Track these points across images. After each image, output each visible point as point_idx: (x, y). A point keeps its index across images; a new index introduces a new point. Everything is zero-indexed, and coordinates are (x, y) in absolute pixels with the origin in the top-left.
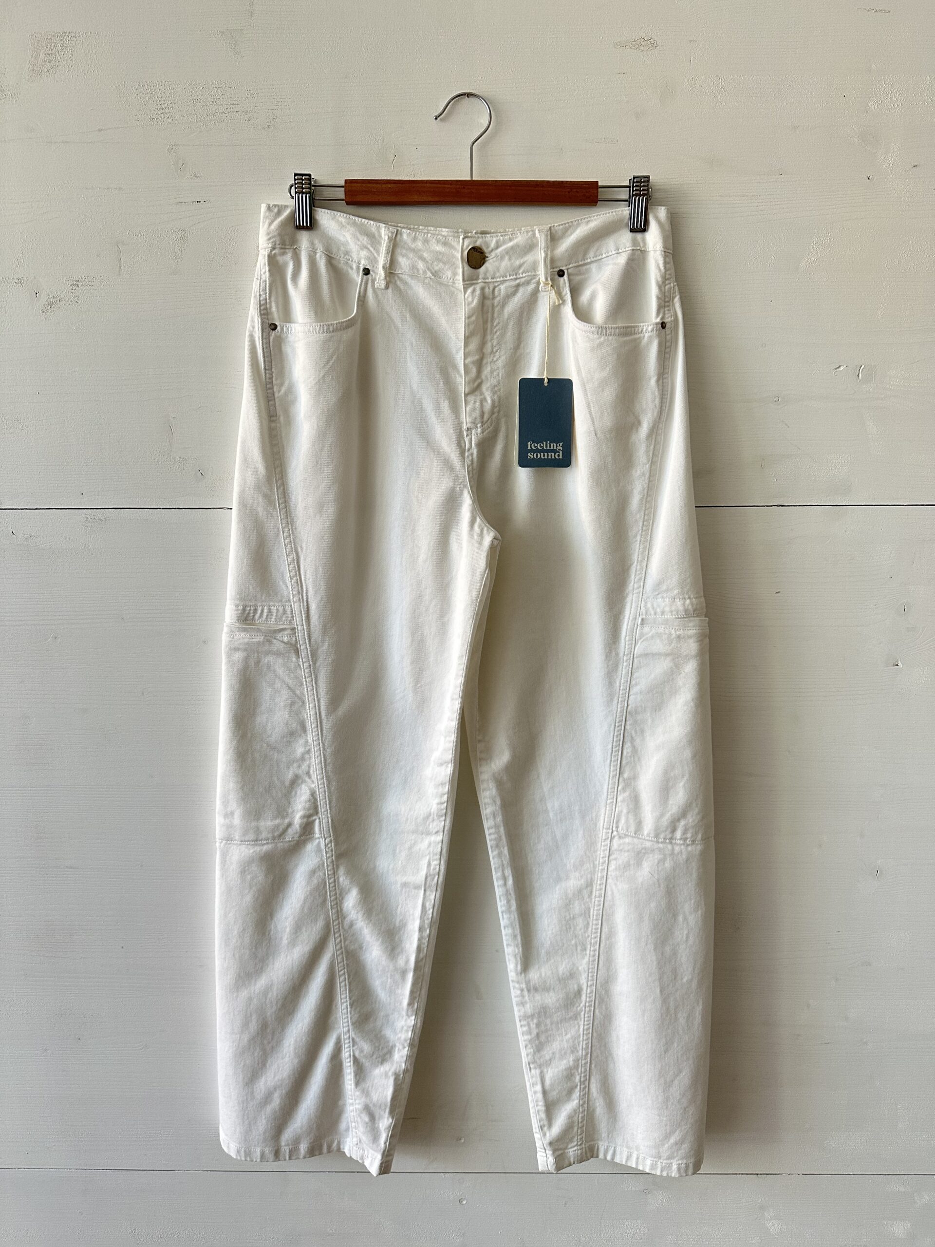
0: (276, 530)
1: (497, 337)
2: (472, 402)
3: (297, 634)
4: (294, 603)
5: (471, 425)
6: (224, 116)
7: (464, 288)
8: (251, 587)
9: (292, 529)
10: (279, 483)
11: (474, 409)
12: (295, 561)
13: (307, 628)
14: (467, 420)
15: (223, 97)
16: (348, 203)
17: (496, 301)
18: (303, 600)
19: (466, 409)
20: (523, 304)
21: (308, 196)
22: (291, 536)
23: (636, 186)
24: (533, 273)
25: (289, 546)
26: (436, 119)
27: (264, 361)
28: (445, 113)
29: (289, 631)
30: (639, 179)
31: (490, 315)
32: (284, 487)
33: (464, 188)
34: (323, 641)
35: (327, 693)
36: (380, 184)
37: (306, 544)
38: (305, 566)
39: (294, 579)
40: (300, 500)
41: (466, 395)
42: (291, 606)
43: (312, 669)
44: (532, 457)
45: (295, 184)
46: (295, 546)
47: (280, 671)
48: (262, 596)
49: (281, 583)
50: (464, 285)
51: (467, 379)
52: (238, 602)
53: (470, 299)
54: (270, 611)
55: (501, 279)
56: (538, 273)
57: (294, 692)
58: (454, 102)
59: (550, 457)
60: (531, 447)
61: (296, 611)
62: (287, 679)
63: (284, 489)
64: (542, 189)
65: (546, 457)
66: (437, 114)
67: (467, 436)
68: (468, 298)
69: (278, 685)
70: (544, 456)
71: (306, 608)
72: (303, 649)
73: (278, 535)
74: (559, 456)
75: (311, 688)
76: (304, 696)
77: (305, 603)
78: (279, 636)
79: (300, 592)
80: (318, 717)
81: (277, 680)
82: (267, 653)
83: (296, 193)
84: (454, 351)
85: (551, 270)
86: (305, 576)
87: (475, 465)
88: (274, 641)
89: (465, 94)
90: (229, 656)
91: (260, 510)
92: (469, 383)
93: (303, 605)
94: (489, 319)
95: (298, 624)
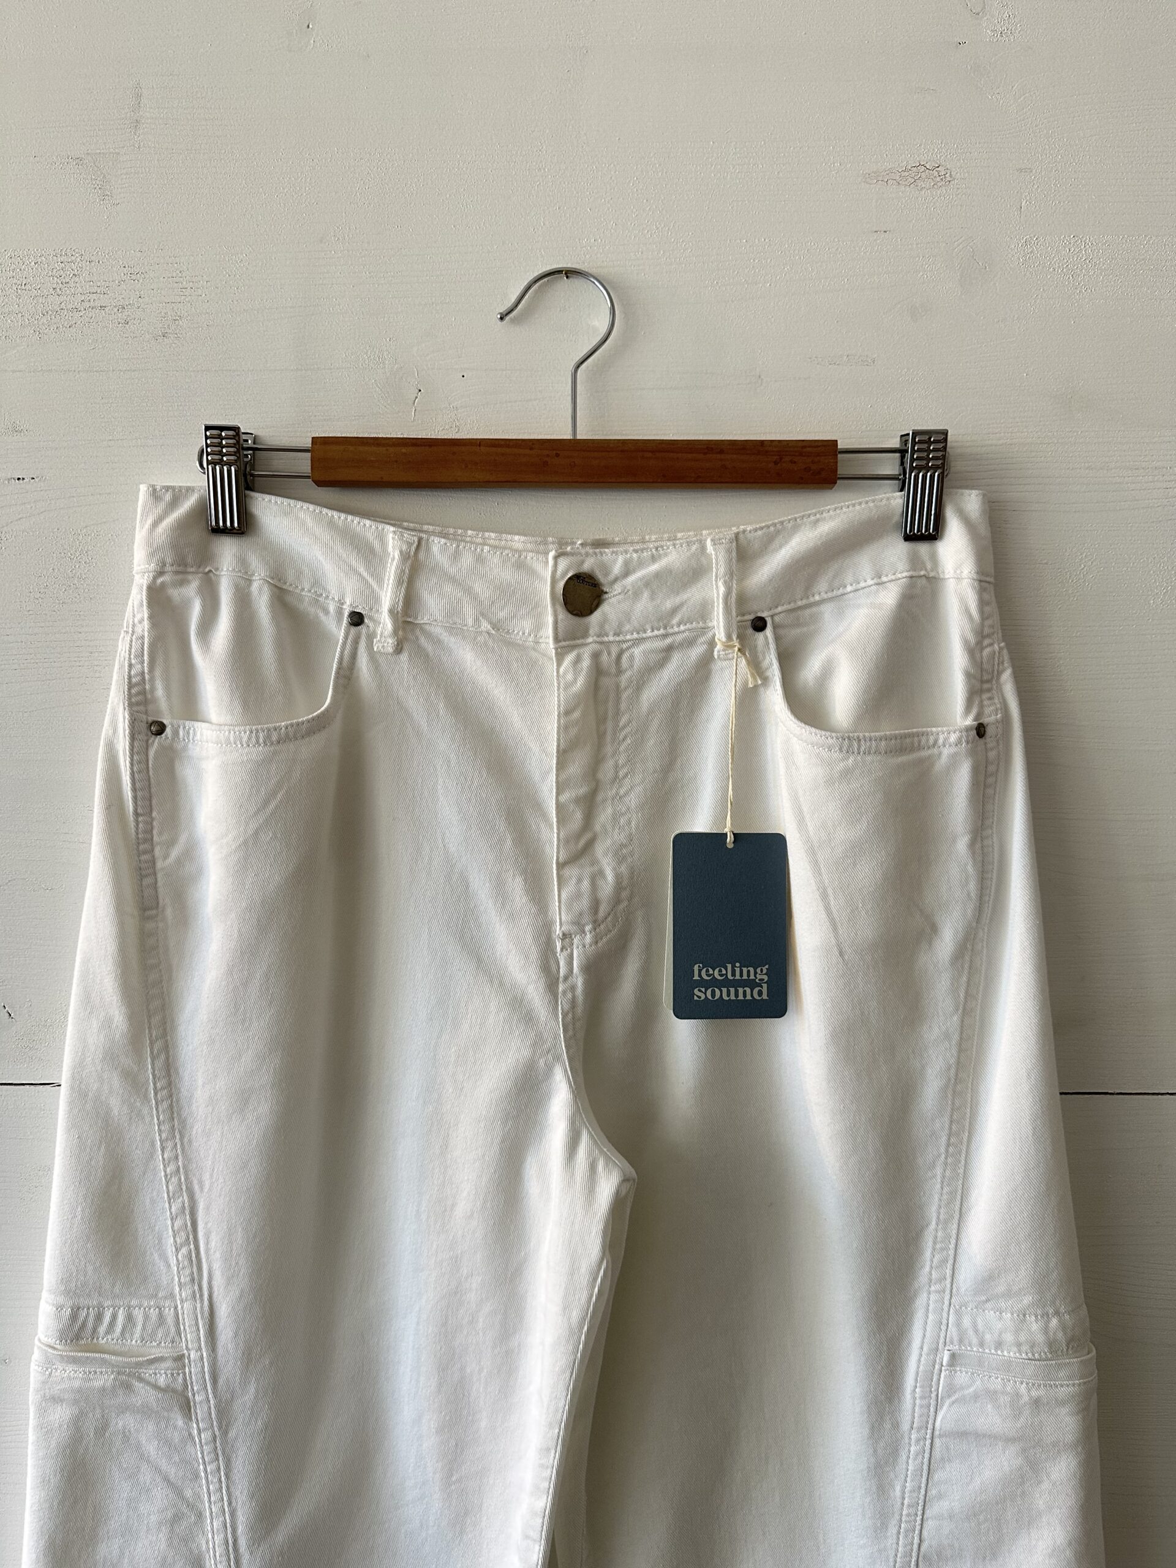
0: (147, 1144)
1: (626, 750)
2: (574, 881)
3: (187, 1368)
4: (182, 1301)
5: (573, 929)
6: (77, 315)
7: (557, 654)
8: (90, 1268)
9: (182, 1144)
10: (158, 1045)
11: (578, 896)
12: (187, 1212)
13: (209, 1356)
14: (563, 918)
15: (77, 279)
16: (319, 483)
17: (624, 679)
18: (201, 1296)
19: (559, 896)
20: (680, 684)
21: (233, 468)
22: (180, 1158)
23: (919, 450)
24: (701, 624)
25: (174, 1180)
26: (502, 318)
27: (135, 798)
28: (520, 306)
29: (169, 1364)
30: (926, 437)
31: (610, 704)
32: (167, 1053)
33: (557, 455)
34: (245, 1382)
35: (252, 1496)
36: (384, 445)
37: (211, 1176)
38: (206, 1224)
39: (184, 1250)
40: (200, 1082)
41: (561, 866)
42: (176, 1308)
43: (218, 1444)
44: (703, 997)
45: (207, 446)
46: (186, 1179)
47: (151, 1448)
48: (113, 1286)
49: (156, 1256)
50: (556, 649)
51: (562, 834)
52: (61, 1300)
53: (570, 677)
54: (130, 1318)
55: (635, 635)
56: (710, 624)
57: (179, 1493)
58: (540, 287)
59: (741, 997)
60: (700, 975)
61: (187, 1322)
62: (164, 1464)
63: (167, 1058)
64: (719, 456)
65: (733, 997)
66: (503, 309)
67: (562, 950)
68: (565, 674)
69: (146, 1476)
70: (729, 995)
71: (206, 1314)
72: (201, 1402)
73: (151, 1155)
74: (760, 993)
75: (217, 1485)
76: (202, 1502)
77: (206, 1302)
78: (148, 1373)
79: (195, 1279)
80: (231, 1550)
81: (144, 1467)
82: (123, 1409)
83: (208, 463)
84: (537, 777)
85: (739, 618)
86: (207, 1243)
87: (579, 1010)
88: (138, 1385)
89: (562, 271)
90: (42, 1411)
91: (116, 1105)
92: (567, 841)
93: (202, 1307)
94: (610, 714)
95: (190, 1346)
